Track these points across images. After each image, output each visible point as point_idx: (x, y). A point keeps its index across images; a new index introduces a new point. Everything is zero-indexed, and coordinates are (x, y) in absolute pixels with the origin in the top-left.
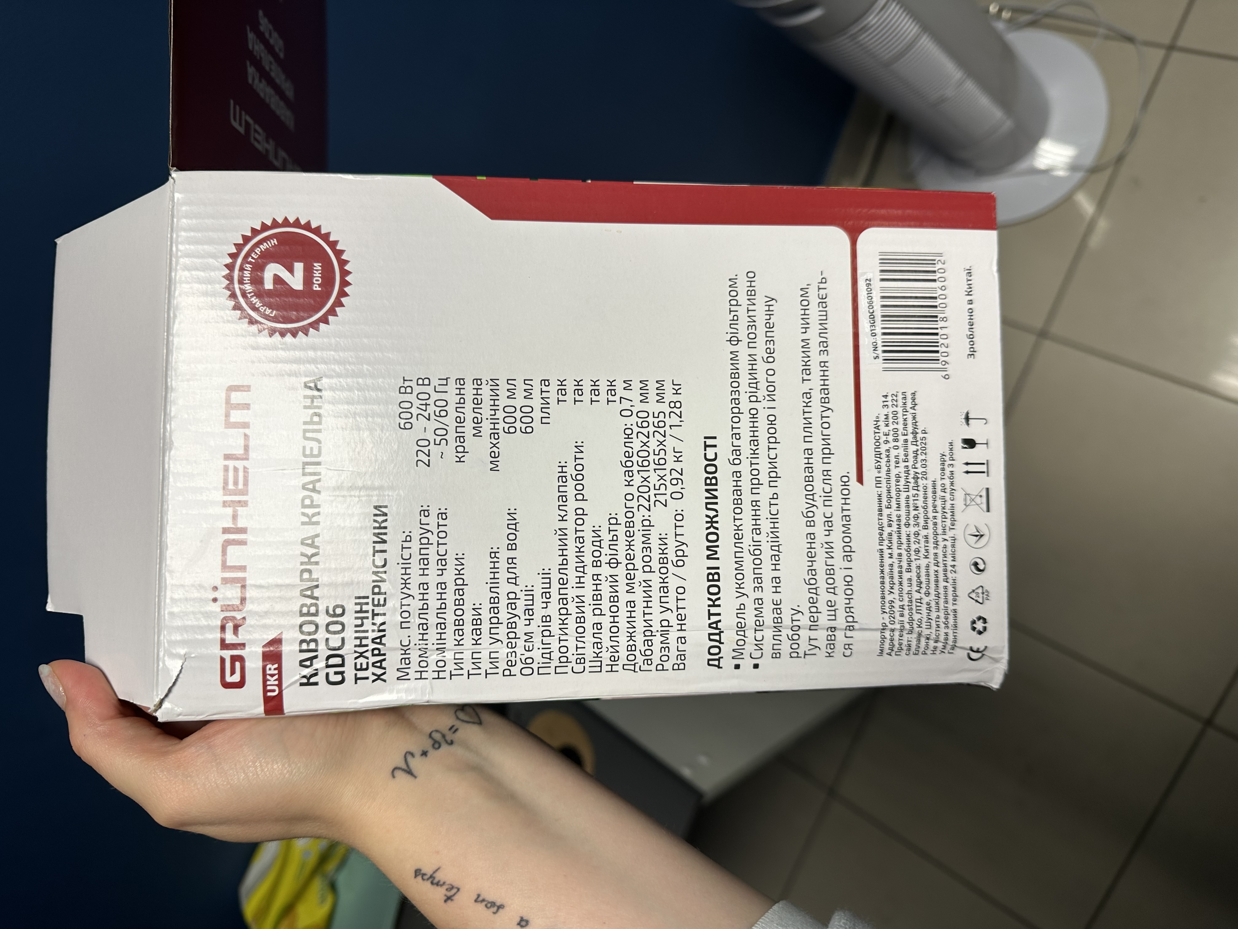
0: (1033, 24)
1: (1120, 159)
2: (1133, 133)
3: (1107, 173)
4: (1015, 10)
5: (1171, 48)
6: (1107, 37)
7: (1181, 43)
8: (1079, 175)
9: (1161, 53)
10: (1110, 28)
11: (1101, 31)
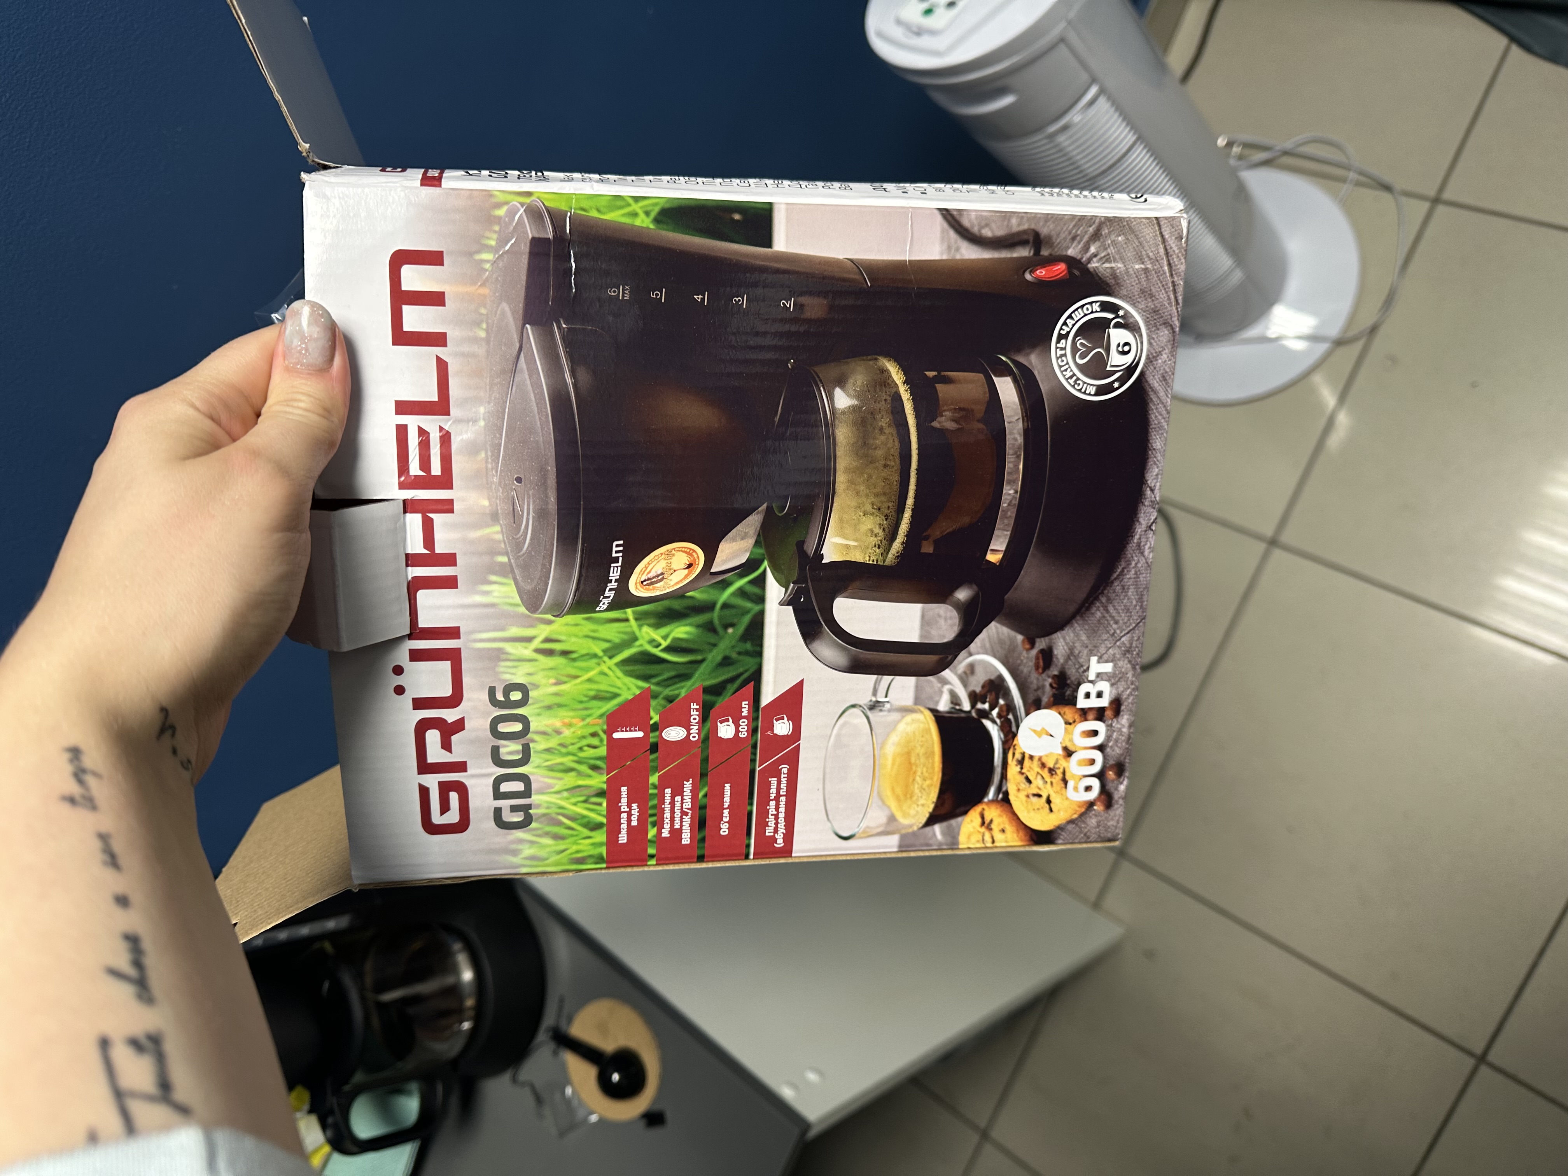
0: (1266, 163)
1: (1373, 330)
2: (1389, 302)
3: (1359, 345)
4: (1246, 145)
5: (1436, 201)
6: (1358, 184)
7: (1447, 195)
8: (1324, 347)
9: (1426, 205)
10: (1361, 173)
11: (1352, 175)
